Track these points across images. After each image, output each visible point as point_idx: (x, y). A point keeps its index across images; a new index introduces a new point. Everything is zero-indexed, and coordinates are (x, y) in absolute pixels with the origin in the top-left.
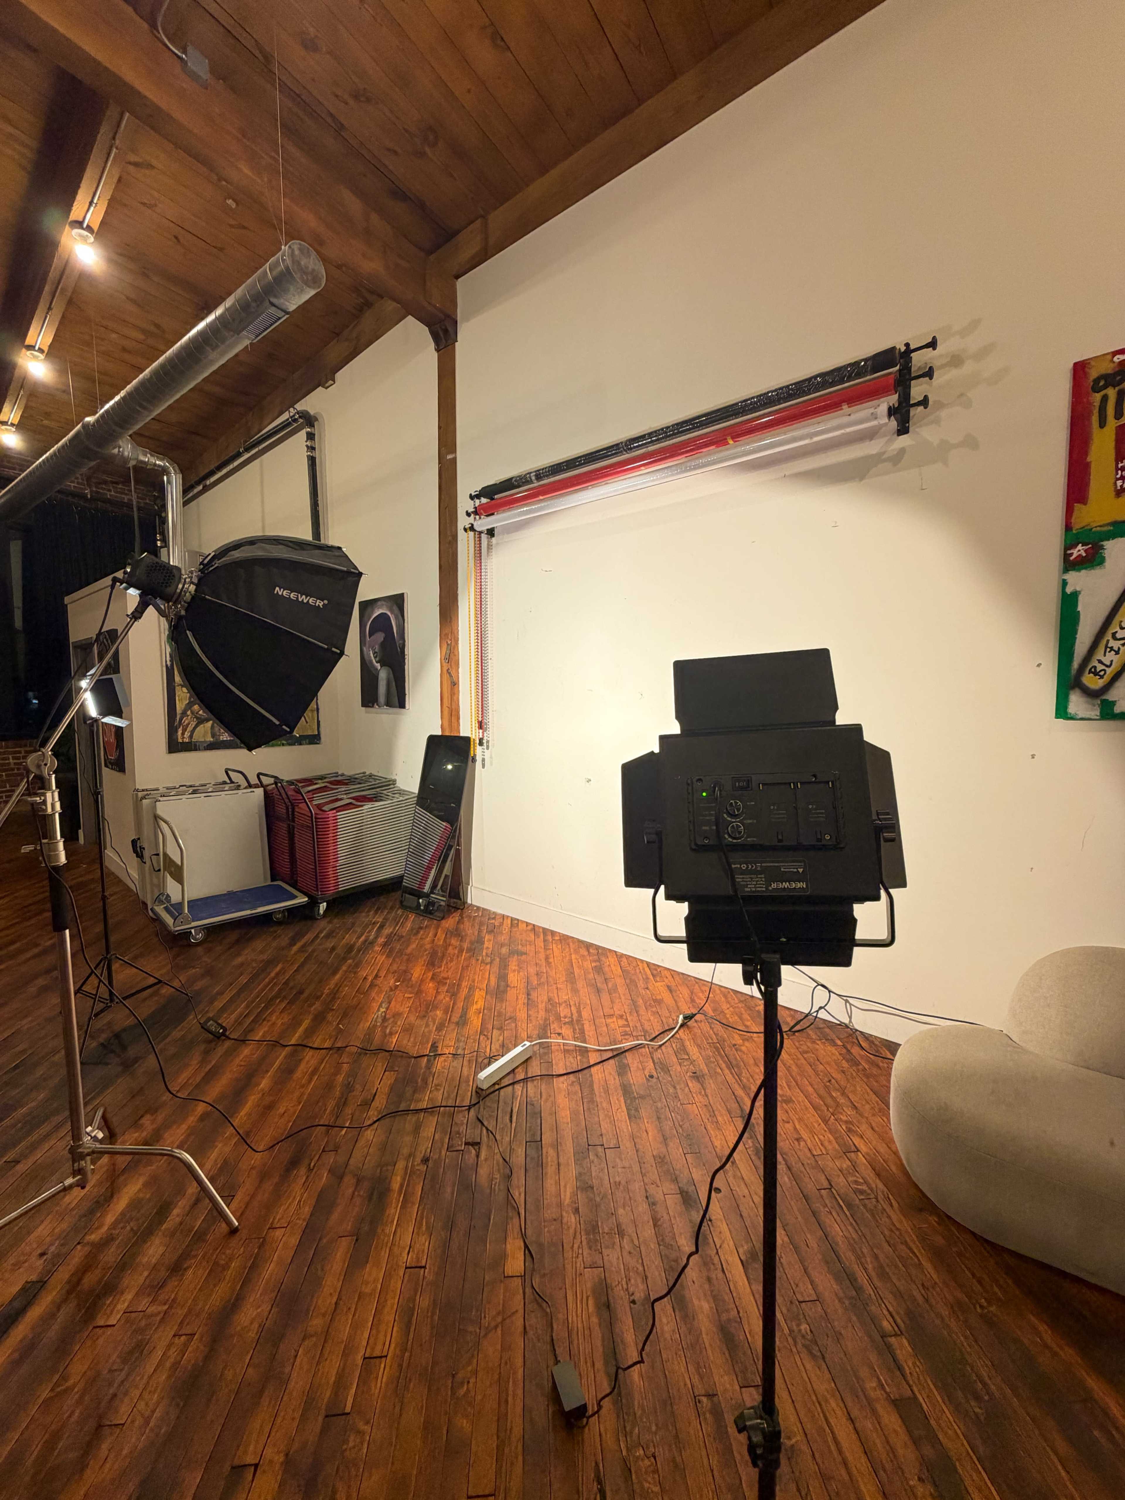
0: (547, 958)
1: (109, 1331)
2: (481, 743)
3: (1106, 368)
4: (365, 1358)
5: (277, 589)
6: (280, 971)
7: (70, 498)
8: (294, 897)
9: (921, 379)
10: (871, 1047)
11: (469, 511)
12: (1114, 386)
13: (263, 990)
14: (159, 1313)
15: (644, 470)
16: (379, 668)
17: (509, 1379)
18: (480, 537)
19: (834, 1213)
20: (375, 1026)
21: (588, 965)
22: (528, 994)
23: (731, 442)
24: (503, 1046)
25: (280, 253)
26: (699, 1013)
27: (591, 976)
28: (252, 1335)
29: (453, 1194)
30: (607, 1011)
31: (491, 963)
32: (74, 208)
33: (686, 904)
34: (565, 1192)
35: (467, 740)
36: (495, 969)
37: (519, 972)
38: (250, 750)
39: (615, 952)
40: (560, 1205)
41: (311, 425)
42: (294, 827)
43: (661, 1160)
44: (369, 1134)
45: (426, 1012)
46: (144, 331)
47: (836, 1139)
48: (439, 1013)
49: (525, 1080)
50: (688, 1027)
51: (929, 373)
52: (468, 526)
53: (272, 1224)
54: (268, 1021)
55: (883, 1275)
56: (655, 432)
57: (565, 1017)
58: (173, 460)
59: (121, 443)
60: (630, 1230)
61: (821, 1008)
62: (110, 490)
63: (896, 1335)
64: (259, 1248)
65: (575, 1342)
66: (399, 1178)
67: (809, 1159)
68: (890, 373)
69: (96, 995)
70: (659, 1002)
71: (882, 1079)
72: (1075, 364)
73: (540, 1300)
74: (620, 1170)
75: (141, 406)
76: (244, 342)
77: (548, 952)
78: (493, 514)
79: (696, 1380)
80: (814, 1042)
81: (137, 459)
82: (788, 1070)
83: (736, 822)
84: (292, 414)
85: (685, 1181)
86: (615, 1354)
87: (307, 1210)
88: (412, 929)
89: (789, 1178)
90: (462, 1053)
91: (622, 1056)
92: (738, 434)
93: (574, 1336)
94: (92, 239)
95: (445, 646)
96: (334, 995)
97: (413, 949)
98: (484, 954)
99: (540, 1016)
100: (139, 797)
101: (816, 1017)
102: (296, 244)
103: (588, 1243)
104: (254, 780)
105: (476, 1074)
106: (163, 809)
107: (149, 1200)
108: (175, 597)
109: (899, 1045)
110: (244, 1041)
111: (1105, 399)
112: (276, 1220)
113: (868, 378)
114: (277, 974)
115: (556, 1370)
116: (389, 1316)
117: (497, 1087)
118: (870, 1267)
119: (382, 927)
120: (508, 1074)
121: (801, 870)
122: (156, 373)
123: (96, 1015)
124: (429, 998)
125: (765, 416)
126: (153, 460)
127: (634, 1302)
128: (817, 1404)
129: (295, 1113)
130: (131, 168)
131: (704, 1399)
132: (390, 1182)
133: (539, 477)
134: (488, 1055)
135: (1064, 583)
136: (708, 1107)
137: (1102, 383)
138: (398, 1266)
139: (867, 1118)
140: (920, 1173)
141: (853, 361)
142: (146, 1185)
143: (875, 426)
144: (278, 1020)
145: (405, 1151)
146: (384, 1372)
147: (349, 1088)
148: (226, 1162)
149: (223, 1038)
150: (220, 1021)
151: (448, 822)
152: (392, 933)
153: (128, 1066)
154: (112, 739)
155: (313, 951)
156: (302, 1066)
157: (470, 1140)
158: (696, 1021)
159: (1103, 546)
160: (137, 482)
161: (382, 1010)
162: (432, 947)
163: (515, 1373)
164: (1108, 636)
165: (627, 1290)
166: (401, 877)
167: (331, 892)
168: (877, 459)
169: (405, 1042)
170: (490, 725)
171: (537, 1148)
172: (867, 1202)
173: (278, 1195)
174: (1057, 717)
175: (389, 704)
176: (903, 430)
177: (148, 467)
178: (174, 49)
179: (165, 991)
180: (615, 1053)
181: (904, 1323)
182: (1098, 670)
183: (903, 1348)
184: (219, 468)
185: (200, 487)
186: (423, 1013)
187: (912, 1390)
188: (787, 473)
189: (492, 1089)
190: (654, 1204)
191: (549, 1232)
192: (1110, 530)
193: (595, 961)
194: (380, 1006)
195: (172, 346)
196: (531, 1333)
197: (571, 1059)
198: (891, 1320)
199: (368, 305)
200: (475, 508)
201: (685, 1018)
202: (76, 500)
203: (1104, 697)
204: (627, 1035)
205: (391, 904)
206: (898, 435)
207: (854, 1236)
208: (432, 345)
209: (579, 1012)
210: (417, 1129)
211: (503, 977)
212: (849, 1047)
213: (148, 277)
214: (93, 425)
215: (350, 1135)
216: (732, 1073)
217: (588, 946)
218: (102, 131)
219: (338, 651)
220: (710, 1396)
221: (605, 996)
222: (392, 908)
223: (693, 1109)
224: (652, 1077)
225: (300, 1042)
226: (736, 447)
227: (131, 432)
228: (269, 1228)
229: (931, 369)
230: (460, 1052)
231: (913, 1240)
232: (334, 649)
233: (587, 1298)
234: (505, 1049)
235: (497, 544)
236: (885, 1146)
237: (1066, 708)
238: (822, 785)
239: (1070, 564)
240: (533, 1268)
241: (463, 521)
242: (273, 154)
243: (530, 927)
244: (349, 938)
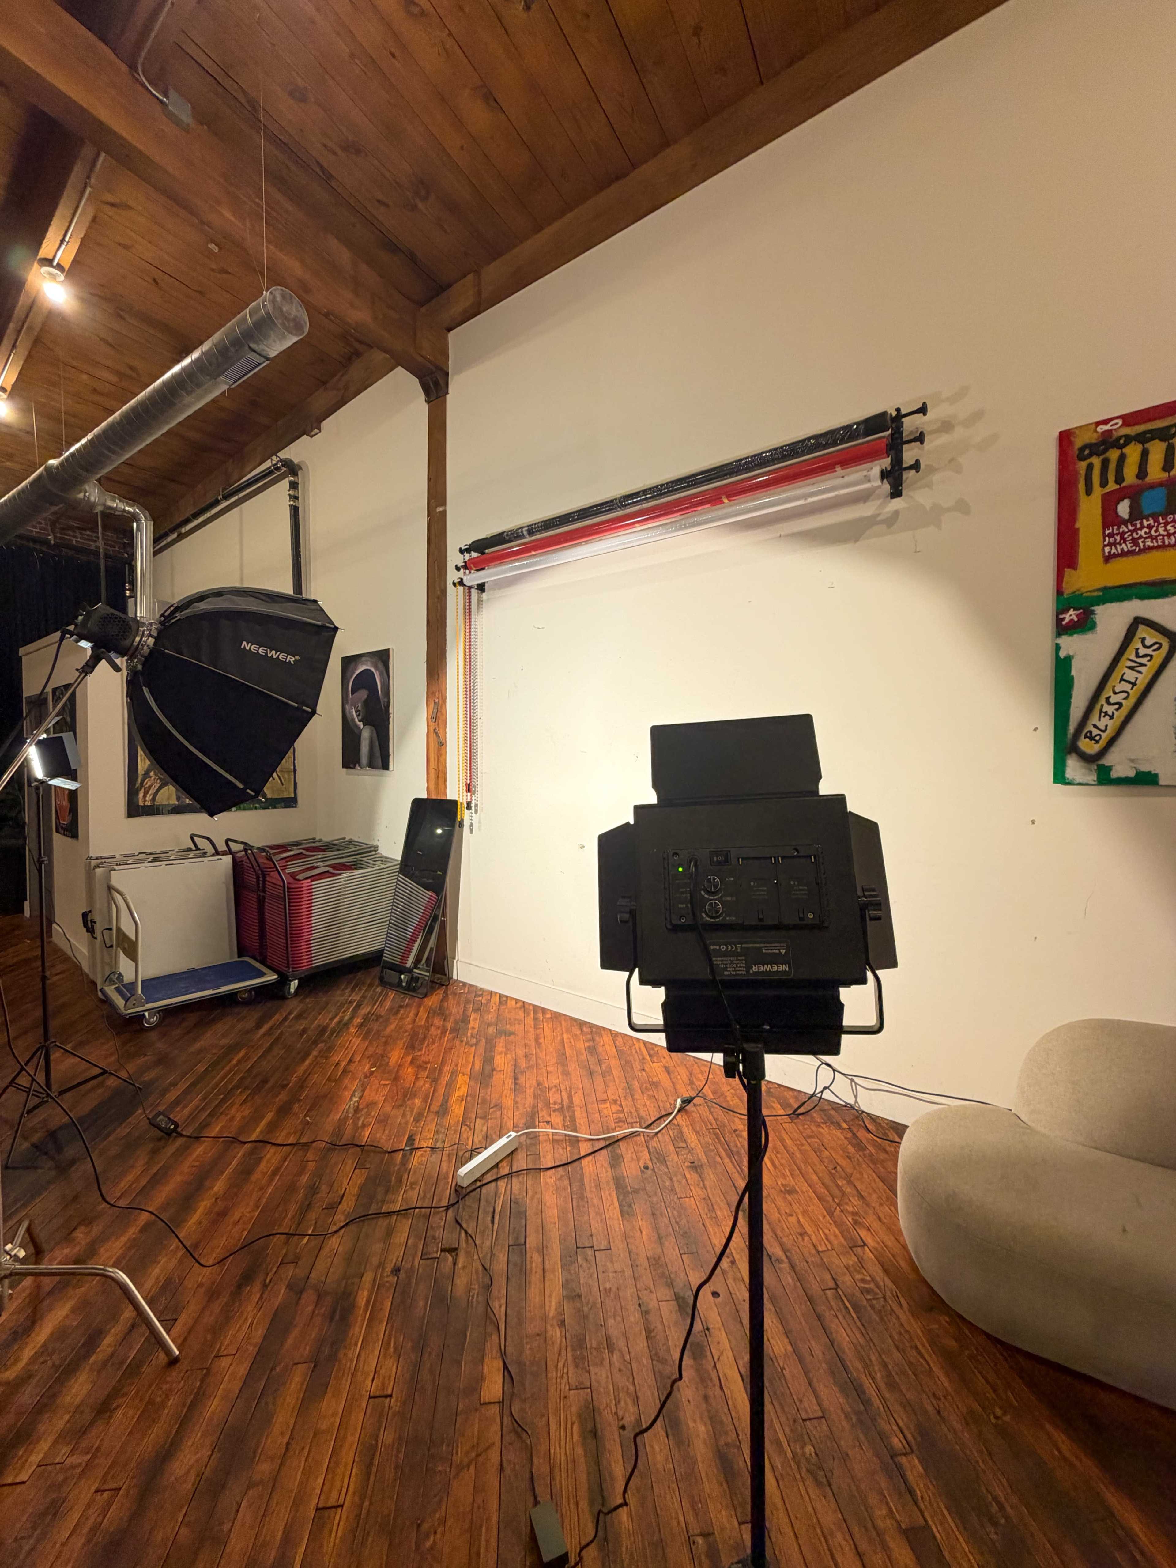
0: (537, 1039)
1: (19, 1488)
2: (469, 807)
3: (1089, 437)
4: (317, 1509)
5: (245, 643)
6: (243, 1057)
7: (31, 544)
8: (262, 974)
9: (913, 444)
10: (878, 1129)
11: (459, 565)
12: (1099, 455)
13: (223, 1078)
14: (80, 1464)
15: (639, 527)
16: (362, 726)
17: (481, 1526)
18: (470, 592)
19: (840, 1317)
20: (346, 1118)
21: (581, 1045)
22: (516, 1079)
23: (726, 501)
24: (487, 1137)
25: (260, 300)
26: (697, 1096)
27: (584, 1057)
28: (188, 1486)
29: (425, 1309)
30: (601, 1096)
31: (476, 1044)
32: (44, 246)
33: (663, 988)
34: (550, 1302)
35: (454, 803)
36: (481, 1050)
37: (506, 1054)
38: (212, 815)
39: (610, 1030)
40: (545, 1318)
41: (295, 474)
42: (264, 898)
43: (656, 1262)
44: (334, 1243)
45: (404, 1101)
46: (119, 374)
47: (842, 1233)
48: (417, 1101)
49: (510, 1175)
50: (687, 1112)
51: (920, 438)
52: (457, 581)
53: (219, 1350)
54: (227, 1115)
55: (892, 1385)
56: (650, 489)
57: (555, 1103)
58: (145, 507)
59: (87, 488)
60: (621, 1343)
61: (825, 1088)
62: (75, 537)
63: (905, 1454)
64: (202, 1381)
65: (557, 1479)
66: (366, 1293)
67: (813, 1255)
68: (883, 437)
69: (30, 1089)
70: (655, 1085)
71: (889, 1164)
72: (1060, 433)
73: (519, 1430)
74: (611, 1275)
75: (110, 450)
76: (221, 387)
77: (538, 1031)
78: (483, 569)
79: (691, 1518)
80: (819, 1126)
81: (105, 505)
82: (792, 1158)
83: (714, 900)
84: (274, 462)
85: (681, 1285)
86: (602, 1490)
87: (259, 1334)
88: (391, 1009)
89: (793, 1279)
90: (441, 1146)
91: (616, 1145)
92: (733, 493)
93: (557, 1470)
94: (62, 277)
95: (432, 705)
96: (302, 1084)
97: (392, 1031)
98: (469, 1035)
99: (528, 1103)
100: (92, 865)
101: (821, 1098)
102: (277, 291)
103: (574, 1360)
104: (222, 847)
105: (456, 1170)
106: (118, 879)
107: (77, 1327)
108: (133, 649)
109: (906, 1127)
110: (197, 1138)
111: (1090, 467)
112: (223, 1348)
113: (861, 441)
114: (239, 1062)
115: (536, 1513)
116: (348, 1455)
117: (478, 1184)
118: (878, 1376)
119: (358, 1006)
120: (492, 1168)
121: (783, 951)
122: (126, 416)
123: (29, 1112)
124: (407, 1085)
125: (762, 475)
126: (121, 506)
127: (623, 1428)
128: (822, 1539)
129: (252, 1217)
130: (107, 208)
131: (700, 1540)
132: (356, 1297)
133: (531, 532)
134: (469, 1147)
135: (1058, 648)
136: (707, 1199)
137: (1087, 452)
138: (361, 1396)
139: (874, 1208)
140: (929, 1268)
141: (845, 424)
142: (73, 1310)
143: (868, 489)
144: (238, 1113)
145: (375, 1261)
146: (340, 1523)
147: (313, 1189)
148: (168, 1281)
149: (174, 1134)
150: (171, 1116)
151: (433, 891)
152: (369, 1012)
153: (63, 1169)
154: (65, 803)
155: (282, 1033)
156: (263, 1166)
157: (447, 1246)
158: (695, 1105)
159: (1093, 611)
160: (104, 527)
161: (355, 1099)
162: (412, 1028)
163: (489, 1519)
164: (1102, 701)
165: (616, 1413)
166: (381, 952)
167: (304, 966)
168: (870, 522)
169: (378, 1135)
170: (479, 788)
171: (521, 1252)
172: (874, 1302)
173: (227, 1317)
174: (1055, 782)
175: (371, 765)
176: (896, 493)
177: (117, 513)
178: (155, 92)
179: (111, 1082)
180: (608, 1143)
181: (915, 1439)
182: (1093, 735)
183: (913, 1467)
184: (196, 516)
185: (175, 535)
186: (400, 1102)
187: (924, 1517)
188: (783, 533)
189: (474, 1187)
190: (647, 1312)
191: (530, 1349)
192: (1100, 596)
193: (589, 1040)
194: (353, 1095)
195: (145, 389)
196: (508, 1471)
197: (561, 1151)
198: (901, 1436)
199: (358, 354)
200: (465, 562)
201: (683, 1102)
202: (38, 547)
203: (1100, 762)
204: (620, 1121)
205: (368, 981)
206: (892, 498)
207: (862, 1341)
208: (423, 397)
209: (570, 1097)
210: (389, 1233)
211: (488, 1060)
212: (855, 1129)
213: (123, 319)
214: (57, 468)
215: (312, 1244)
216: (732, 1162)
217: (581, 1024)
218: (76, 169)
219: (310, 710)
220: (706, 1535)
221: (598, 1080)
222: (371, 985)
223: (689, 1203)
224: (647, 1168)
225: (260, 1138)
226: (731, 506)
227: (99, 476)
228: (216, 1357)
229: (922, 434)
230: (439, 1145)
231: (923, 1346)
232: (305, 708)
233: (572, 1424)
234: (488, 1141)
235: (488, 599)
236: (893, 1239)
237: (1063, 772)
238: (803, 860)
239: (1062, 629)
240: (513, 1392)
241: (452, 575)
242: (257, 200)
243: (519, 1005)
244: (322, 1020)
